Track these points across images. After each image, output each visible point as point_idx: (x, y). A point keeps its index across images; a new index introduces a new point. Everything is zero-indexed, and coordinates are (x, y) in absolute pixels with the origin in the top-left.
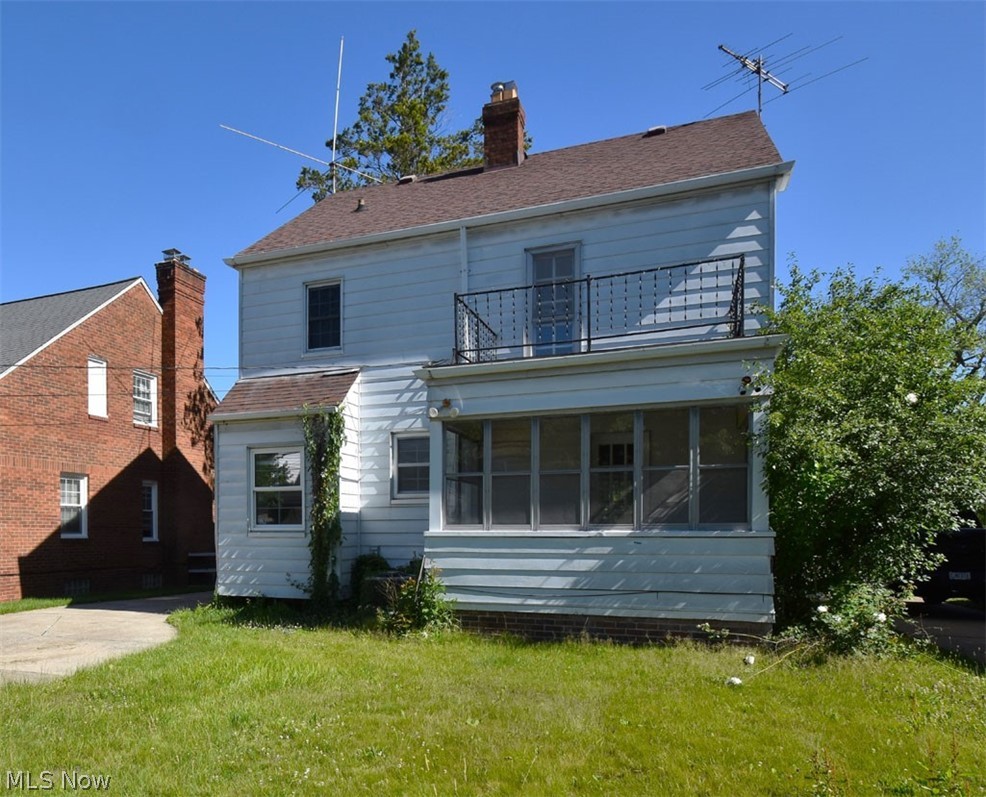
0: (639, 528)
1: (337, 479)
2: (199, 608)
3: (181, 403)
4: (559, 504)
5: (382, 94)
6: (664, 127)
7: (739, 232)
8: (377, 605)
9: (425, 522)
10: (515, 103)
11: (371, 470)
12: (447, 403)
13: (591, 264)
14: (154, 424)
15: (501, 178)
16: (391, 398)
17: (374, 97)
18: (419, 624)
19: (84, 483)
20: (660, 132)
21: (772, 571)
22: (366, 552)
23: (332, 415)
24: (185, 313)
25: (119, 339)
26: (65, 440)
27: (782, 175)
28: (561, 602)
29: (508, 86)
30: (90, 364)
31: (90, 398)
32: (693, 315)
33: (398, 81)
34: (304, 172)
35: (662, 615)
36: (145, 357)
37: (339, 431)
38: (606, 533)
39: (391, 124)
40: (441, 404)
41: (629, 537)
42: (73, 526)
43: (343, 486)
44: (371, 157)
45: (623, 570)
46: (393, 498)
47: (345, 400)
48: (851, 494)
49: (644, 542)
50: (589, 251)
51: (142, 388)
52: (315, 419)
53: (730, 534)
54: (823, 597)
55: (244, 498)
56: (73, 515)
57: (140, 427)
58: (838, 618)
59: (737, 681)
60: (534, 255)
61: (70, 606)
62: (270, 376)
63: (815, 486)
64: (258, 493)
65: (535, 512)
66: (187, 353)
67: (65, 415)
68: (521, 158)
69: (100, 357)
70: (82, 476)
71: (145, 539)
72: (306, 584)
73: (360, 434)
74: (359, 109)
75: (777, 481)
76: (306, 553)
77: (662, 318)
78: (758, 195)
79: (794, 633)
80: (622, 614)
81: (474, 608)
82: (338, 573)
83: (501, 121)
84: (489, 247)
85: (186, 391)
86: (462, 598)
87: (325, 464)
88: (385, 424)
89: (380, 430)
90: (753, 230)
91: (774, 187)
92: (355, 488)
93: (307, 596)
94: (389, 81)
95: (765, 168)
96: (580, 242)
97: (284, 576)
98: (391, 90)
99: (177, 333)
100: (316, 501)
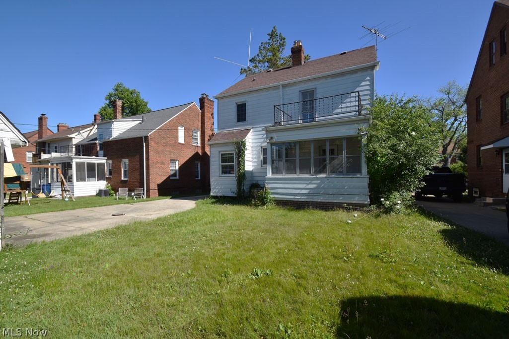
0: (328, 175)
1: (244, 161)
2: (206, 199)
3: (207, 138)
4: (305, 168)
5: (265, 45)
6: (346, 52)
7: (363, 83)
8: (253, 198)
9: (266, 173)
10: (301, 46)
11: (255, 158)
12: (272, 138)
13: (319, 94)
14: (199, 145)
15: (296, 70)
16: (261, 136)
17: (263, 46)
18: (263, 204)
19: (177, 162)
20: (345, 53)
21: (369, 188)
22: (254, 182)
23: (242, 142)
24: (208, 112)
25: (188, 120)
26: (172, 150)
27: (376, 66)
28: (305, 197)
29: (299, 41)
30: (179, 128)
31: (179, 138)
32: (348, 109)
33: (271, 41)
34: (242, 69)
35: (335, 201)
36: (196, 125)
37: (244, 147)
38: (318, 176)
39: (268, 54)
40: (270, 138)
41: (325, 177)
42: (174, 175)
43: (246, 163)
44: (262, 64)
45: (323, 188)
46: (262, 166)
47: (247, 137)
48: (392, 164)
49: (330, 179)
50: (318, 91)
51: (195, 134)
52: (237, 143)
53: (355, 176)
54: (384, 196)
55: (218, 167)
56: (174, 172)
57: (194, 146)
58: (388, 202)
59: (350, 222)
60: (302, 93)
61: (171, 198)
62: (226, 131)
63: (379, 162)
64: (222, 165)
65: (298, 170)
66: (208, 124)
67: (172, 143)
68: (303, 63)
69: (182, 126)
70: (176, 160)
71: (196, 179)
72: (236, 192)
73: (252, 147)
74: (259, 50)
75: (369, 160)
76: (236, 183)
77: (339, 111)
78: (369, 72)
79: (373, 207)
80: (323, 201)
81: (280, 199)
82: (245, 189)
83: (297, 52)
84: (289, 90)
85: (208, 135)
86: (276, 196)
87: (240, 156)
88: (259, 144)
89: (258, 146)
90: (368, 83)
91: (374, 69)
92: (251, 163)
93: (236, 196)
94: (268, 41)
95: (372, 63)
96: (315, 88)
97: (230, 190)
98: (269, 44)
99: (205, 118)
100: (238, 167)
